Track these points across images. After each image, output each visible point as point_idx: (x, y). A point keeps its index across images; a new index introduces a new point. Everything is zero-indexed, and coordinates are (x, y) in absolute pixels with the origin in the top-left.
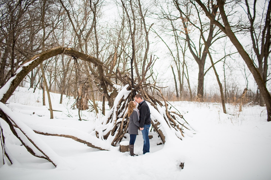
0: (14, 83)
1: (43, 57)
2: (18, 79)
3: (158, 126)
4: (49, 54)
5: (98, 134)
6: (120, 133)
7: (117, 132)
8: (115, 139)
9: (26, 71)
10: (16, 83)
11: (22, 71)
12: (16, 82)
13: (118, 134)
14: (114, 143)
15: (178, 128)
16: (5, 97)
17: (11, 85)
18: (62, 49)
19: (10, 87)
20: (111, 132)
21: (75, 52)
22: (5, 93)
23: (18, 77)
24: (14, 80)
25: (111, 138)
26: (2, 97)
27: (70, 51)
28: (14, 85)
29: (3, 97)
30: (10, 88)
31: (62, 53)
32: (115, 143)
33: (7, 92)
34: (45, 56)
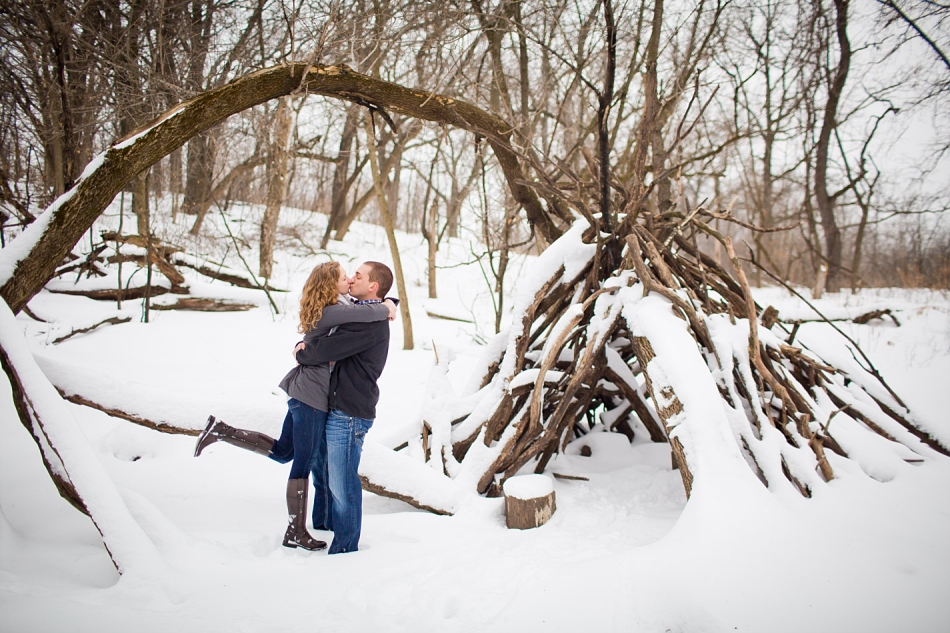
0: (63, 218)
1: (200, 110)
2: (79, 203)
3: (670, 422)
4: (232, 93)
5: (430, 433)
6: (527, 434)
7: (510, 432)
8: (497, 462)
9: (120, 166)
10: (70, 216)
11: (101, 167)
12: (73, 212)
13: (519, 439)
14: (493, 479)
15: (800, 431)
16: (21, 273)
17: (50, 225)
18: (292, 72)
19: (46, 232)
20: (484, 429)
21: (359, 83)
22: (23, 254)
23: (83, 194)
24: (66, 204)
25: (483, 457)
26: (10, 274)
27: (335, 76)
28: (60, 224)
29: (15, 273)
30: (42, 238)
31: (296, 88)
32: (499, 477)
33: (31, 255)
34: (211, 105)
